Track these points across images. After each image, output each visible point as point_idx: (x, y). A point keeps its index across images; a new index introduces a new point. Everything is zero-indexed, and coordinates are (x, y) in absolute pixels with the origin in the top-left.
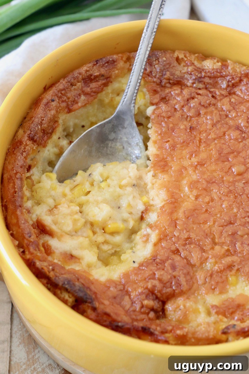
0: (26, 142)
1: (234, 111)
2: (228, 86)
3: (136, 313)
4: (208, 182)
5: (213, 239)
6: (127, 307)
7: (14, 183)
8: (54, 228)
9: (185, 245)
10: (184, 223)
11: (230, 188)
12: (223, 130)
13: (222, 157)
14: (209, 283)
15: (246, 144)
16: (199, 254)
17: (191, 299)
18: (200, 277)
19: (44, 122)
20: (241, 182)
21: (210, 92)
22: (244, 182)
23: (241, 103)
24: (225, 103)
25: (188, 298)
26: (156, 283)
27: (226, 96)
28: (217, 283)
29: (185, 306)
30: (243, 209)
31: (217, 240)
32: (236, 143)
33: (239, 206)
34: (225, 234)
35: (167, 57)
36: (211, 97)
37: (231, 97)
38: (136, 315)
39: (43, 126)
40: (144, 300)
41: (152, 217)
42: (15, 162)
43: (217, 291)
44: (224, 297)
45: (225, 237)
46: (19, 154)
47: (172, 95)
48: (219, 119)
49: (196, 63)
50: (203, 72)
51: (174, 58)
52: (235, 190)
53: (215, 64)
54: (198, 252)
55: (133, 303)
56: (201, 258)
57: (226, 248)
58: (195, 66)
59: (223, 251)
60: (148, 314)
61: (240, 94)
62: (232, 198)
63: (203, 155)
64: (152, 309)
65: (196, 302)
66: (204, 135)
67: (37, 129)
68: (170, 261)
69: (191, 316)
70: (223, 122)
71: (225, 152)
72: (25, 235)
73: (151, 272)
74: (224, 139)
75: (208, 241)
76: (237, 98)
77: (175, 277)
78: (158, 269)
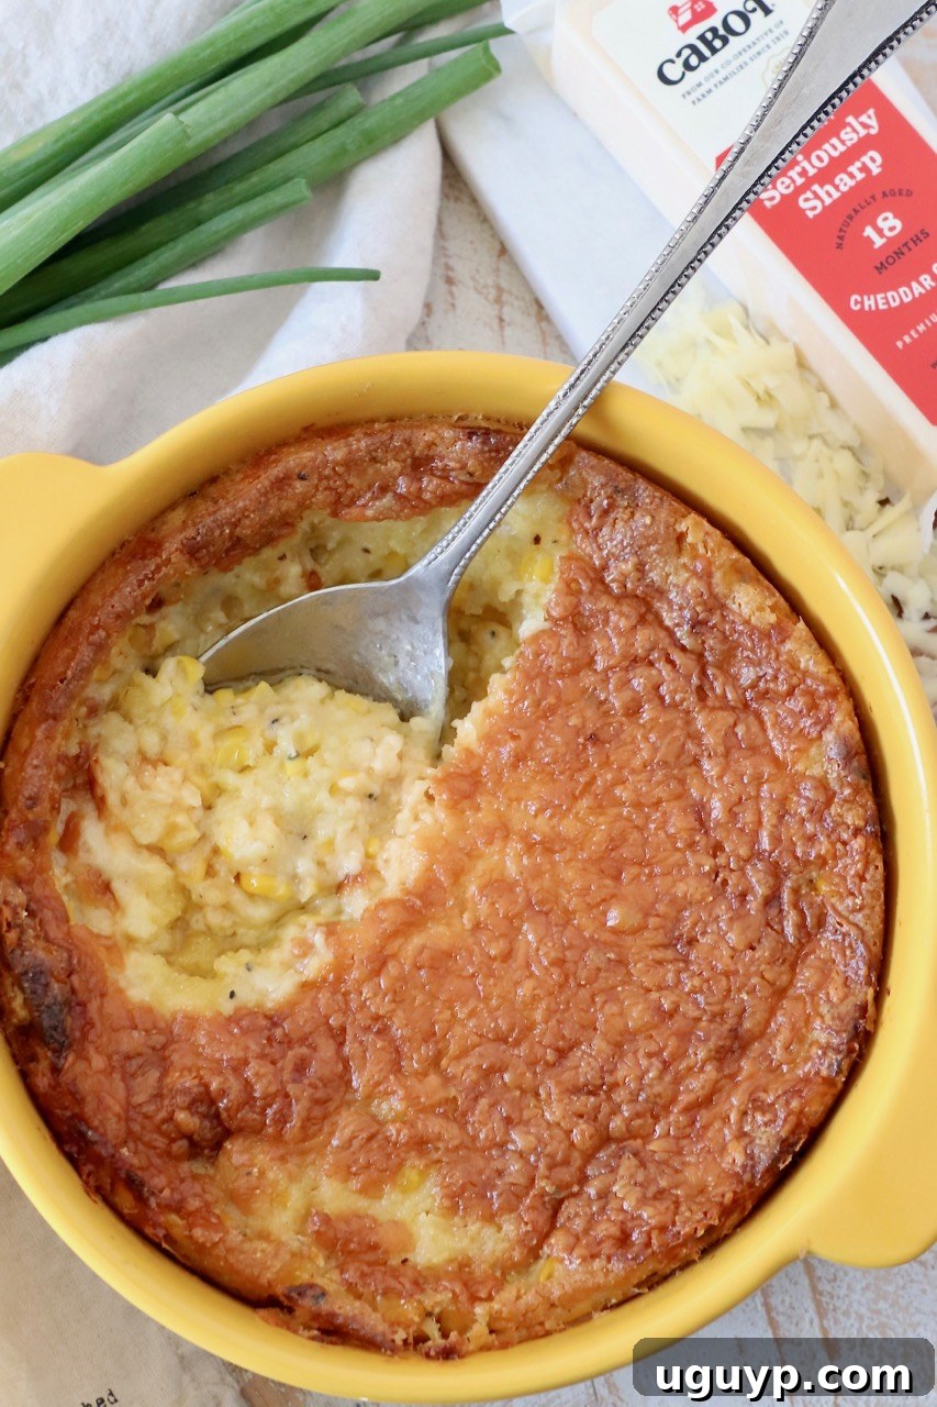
0: (171, 554)
1: (722, 760)
2: (753, 686)
3: (147, 1123)
4: (529, 904)
5: (439, 1055)
6: (140, 1098)
7: (75, 650)
8: (113, 799)
9: (367, 1029)
10: (403, 979)
11: (568, 954)
12: (660, 792)
13: (610, 864)
14: (354, 1153)
15: (686, 864)
16: (381, 1070)
17: (289, 1165)
18: (344, 1127)
19: (247, 522)
20: (605, 954)
21: (703, 673)
22: (612, 956)
23: (753, 750)
24: (717, 726)
25: (283, 1159)
26: (235, 1086)
27: (733, 709)
28: (368, 1166)
29: (262, 1173)
30: (559, 1022)
31: (444, 1062)
32: (669, 846)
33: (556, 1011)
34: (472, 1060)
35: (657, 518)
36: (693, 688)
37: (742, 716)
38: (143, 1128)
39: (238, 529)
40: (182, 1109)
41: (356, 904)
42: (112, 594)
43: (355, 1184)
44: (362, 1204)
45: (467, 1067)
46: (133, 579)
47: (606, 622)
48: (671, 760)
49: (718, 577)
50: (719, 612)
51: (675, 530)
52: (576, 963)
53: (761, 609)
54: (382, 1065)
55: (158, 1096)
56: (378, 1084)
57: (453, 1092)
58: (709, 586)
59: (441, 1095)
60: (173, 1141)
61: (769, 724)
62: (552, 982)
63: (568, 827)
64: (189, 1137)
65: (292, 1178)
66: (609, 777)
67: (217, 533)
68: (304, 1050)
69: (260, 1205)
70: (675, 772)
71: (626, 853)
72: (21, 797)
73: (241, 1054)
74: (647, 818)
75: (427, 1050)
76: (755, 728)
77: (287, 1096)
78: (262, 1056)
